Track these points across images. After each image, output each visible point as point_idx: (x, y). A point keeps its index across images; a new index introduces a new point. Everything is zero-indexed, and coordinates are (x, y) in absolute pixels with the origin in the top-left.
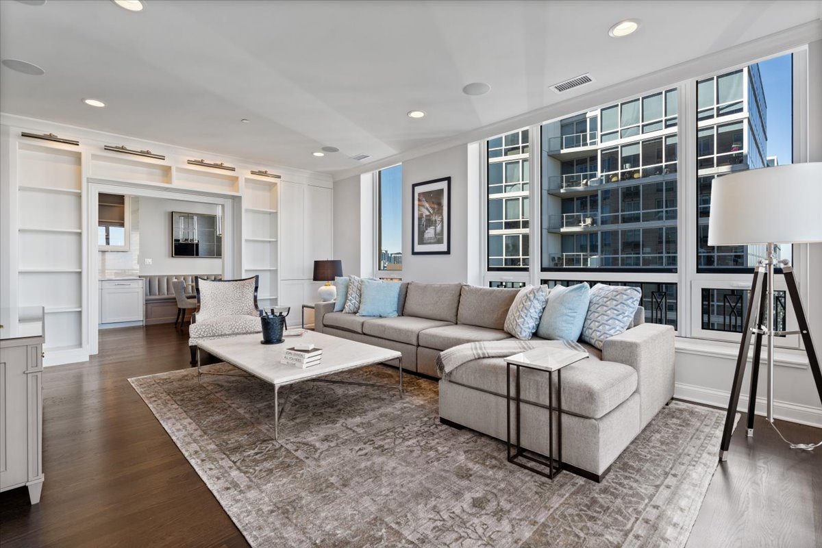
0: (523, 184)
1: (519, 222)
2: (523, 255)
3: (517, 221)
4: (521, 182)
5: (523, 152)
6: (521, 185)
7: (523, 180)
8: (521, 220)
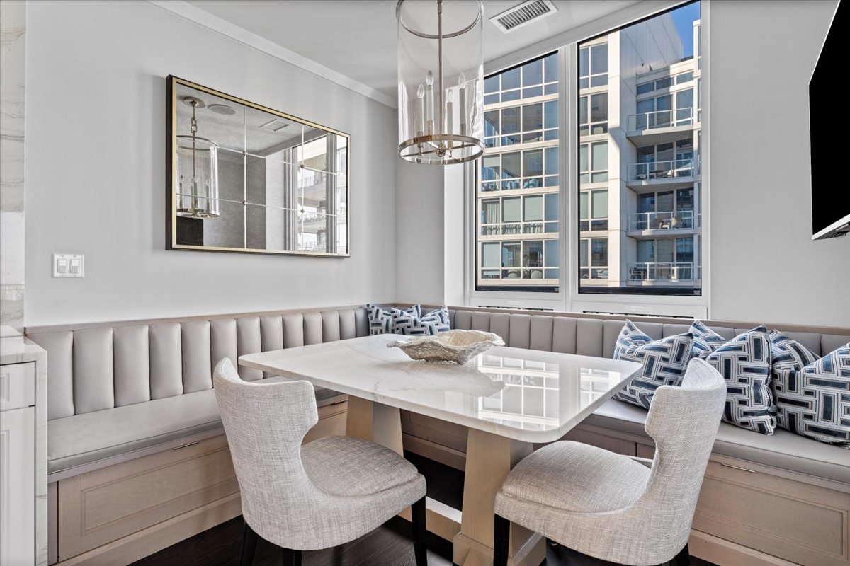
0: (593, 174)
1: (588, 222)
2: (593, 265)
3: (585, 222)
4: (590, 171)
5: (592, 133)
6: (590, 175)
7: (592, 169)
8: (590, 219)
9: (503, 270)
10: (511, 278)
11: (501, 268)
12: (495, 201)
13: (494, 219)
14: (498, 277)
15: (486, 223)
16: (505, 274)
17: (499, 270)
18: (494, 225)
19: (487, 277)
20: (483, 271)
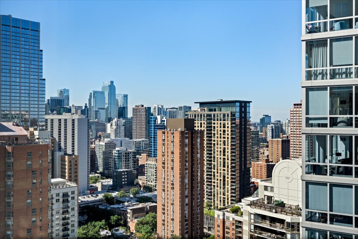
9: (330, 118)
10: (340, 127)
11: (329, 116)
12: (322, 43)
13: (320, 63)
14: (325, 125)
15: (311, 67)
16: (334, 123)
17: (326, 119)
18: (320, 69)
19: (312, 125)
20: (308, 119)
